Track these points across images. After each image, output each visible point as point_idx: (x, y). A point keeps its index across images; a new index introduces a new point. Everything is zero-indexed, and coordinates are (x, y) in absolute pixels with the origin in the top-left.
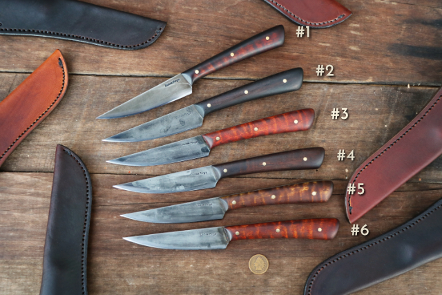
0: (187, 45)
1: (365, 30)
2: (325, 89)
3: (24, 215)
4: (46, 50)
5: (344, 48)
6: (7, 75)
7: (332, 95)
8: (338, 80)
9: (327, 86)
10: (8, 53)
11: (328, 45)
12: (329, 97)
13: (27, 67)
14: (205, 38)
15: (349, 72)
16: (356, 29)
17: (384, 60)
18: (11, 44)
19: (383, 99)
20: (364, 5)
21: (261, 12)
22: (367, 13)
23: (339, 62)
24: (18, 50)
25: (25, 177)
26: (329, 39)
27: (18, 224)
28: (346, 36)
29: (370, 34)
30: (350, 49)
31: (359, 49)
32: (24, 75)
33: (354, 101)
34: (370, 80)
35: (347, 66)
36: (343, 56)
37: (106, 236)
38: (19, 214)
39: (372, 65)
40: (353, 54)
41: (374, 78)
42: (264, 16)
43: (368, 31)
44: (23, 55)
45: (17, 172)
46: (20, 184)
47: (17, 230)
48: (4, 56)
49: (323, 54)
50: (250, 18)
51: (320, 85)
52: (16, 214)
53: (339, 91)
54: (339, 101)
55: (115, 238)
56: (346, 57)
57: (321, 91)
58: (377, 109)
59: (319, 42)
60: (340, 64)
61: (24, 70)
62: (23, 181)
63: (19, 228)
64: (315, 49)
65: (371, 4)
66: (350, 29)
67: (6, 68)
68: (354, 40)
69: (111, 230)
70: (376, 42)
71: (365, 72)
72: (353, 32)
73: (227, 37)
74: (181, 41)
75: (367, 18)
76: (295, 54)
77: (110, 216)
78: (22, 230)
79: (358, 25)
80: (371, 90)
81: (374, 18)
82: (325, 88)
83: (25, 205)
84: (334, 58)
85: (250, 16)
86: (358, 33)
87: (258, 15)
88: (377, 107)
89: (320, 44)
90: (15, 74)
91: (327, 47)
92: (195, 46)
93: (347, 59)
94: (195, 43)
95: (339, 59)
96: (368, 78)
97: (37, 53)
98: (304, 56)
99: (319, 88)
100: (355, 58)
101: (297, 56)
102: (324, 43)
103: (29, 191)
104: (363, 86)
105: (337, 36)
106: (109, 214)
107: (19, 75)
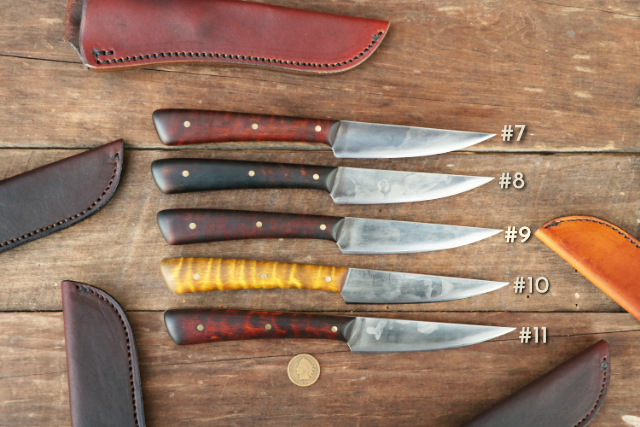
0: (311, 96)
1: (599, 65)
2: (538, 163)
3: (51, 382)
4: (81, 110)
5: (565, 94)
6: (18, 152)
7: (549, 173)
8: (557, 147)
9: (540, 158)
10: (19, 116)
11: (539, 90)
12: (543, 176)
13: (51, 138)
14: (339, 85)
15: (576, 134)
16: (584, 63)
17: (633, 112)
18: (23, 101)
19: (633, 176)
20: (595, 23)
21: (428, 40)
22: (601, 36)
23: (558, 118)
24: (35, 112)
25: (51, 319)
26: (542, 81)
27: (41, 398)
28: (568, 76)
29: (607, 72)
30: (576, 97)
31: (590, 96)
32: (46, 151)
33: (585, 180)
34: (610, 147)
35: (572, 124)
36: (564, 107)
37: (187, 414)
38: (44, 381)
39: (613, 121)
40: (581, 105)
41: (616, 144)
42: (434, 46)
43: (605, 67)
44: (43, 119)
45: (38, 311)
46: (44, 331)
47: (40, 408)
48: (12, 122)
49: (533, 105)
50: (411, 50)
51: (528, 156)
52: (38, 381)
53: (560, 166)
54: (561, 182)
55: (203, 416)
56: (569, 110)
57: (531, 165)
58: (622, 193)
59: (525, 86)
60: (561, 122)
61: (46, 144)
62: (48, 326)
63: (43, 404)
64: (517, 98)
65: (607, 22)
66: (573, 64)
67: (15, 141)
68: (582, 82)
69: (195, 404)
70: (618, 84)
71: (602, 134)
72: (579, 69)
73: (375, 81)
74: (300, 90)
75: (602, 44)
76: (486, 107)
77: (192, 380)
78: (48, 409)
79: (587, 57)
80: (611, 161)
81: (613, 44)
82: (538, 161)
83: (52, 366)
84: (549, 111)
85: (411, 46)
86: (588, 70)
87: (424, 45)
88: (623, 189)
89: (527, 89)
90: (31, 151)
91: (537, 93)
92: (323, 98)
93: (571, 114)
94: (322, 92)
95: (558, 113)
96: (607, 143)
97: (65, 115)
98: (501, 109)
99: (528, 162)
100: (585, 111)
101: (490, 110)
102: (533, 87)
103: (58, 343)
104: (600, 156)
105: (554, 75)
106: (190, 378)
107: (38, 151)
